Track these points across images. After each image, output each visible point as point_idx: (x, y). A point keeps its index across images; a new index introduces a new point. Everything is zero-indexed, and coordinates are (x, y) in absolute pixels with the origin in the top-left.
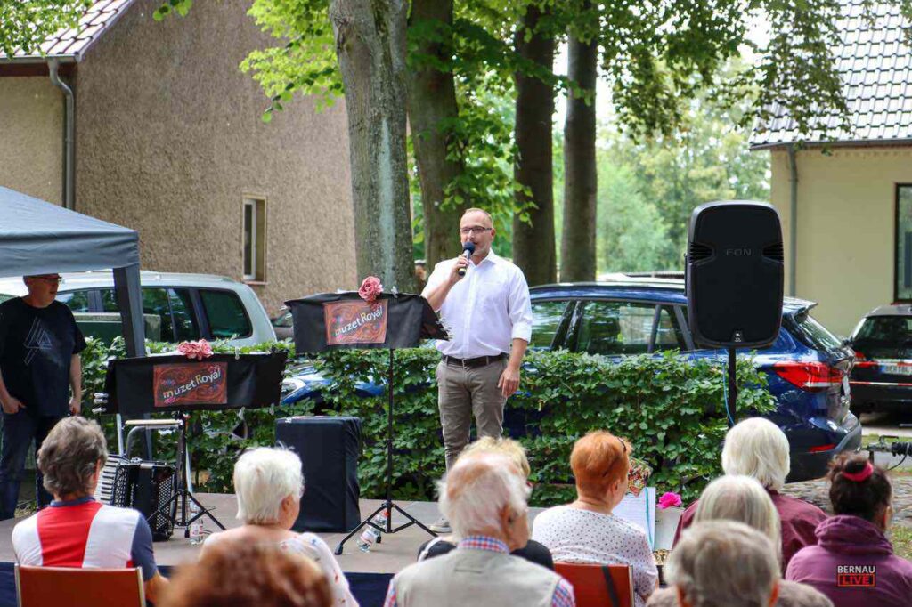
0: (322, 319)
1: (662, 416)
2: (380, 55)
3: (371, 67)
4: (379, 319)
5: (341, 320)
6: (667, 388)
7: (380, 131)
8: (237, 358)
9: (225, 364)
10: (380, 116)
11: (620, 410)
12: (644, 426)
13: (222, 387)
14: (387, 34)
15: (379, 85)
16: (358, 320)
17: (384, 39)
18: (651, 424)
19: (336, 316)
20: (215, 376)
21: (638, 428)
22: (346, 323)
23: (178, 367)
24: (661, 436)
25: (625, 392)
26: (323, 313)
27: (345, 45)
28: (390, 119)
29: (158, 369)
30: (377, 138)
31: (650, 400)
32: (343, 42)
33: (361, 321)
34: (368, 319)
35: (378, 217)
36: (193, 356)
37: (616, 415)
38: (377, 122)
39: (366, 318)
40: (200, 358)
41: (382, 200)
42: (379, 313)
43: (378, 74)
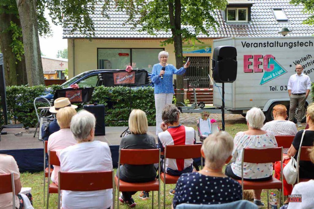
0: (113, 77)
1: (148, 102)
2: (31, 8)
3: (29, 11)
4: (132, 77)
5: (119, 77)
6: (150, 95)
7: (32, 29)
8: (84, 89)
9: (81, 90)
10: (32, 24)
11: (138, 101)
12: (144, 105)
13: (81, 97)
14: (33, 2)
15: (31, 16)
16: (125, 77)
17: (32, 3)
18: (146, 104)
19: (117, 76)
20: (79, 94)
21: (143, 105)
22: (121, 78)
23: (71, 91)
24: (149, 107)
25: (140, 96)
26: (113, 76)
27: (21, 4)
28: (35, 25)
29: (67, 92)
30: (32, 30)
31: (145, 98)
32: (21, 3)
33: (126, 78)
34: (128, 77)
35: (33, 52)
36: (75, 88)
37: (137, 102)
38: (31, 26)
39: (127, 77)
40: (76, 89)
41: (34, 47)
42: (132, 75)
43: (31, 13)
